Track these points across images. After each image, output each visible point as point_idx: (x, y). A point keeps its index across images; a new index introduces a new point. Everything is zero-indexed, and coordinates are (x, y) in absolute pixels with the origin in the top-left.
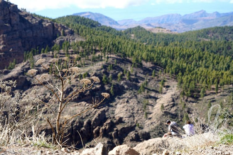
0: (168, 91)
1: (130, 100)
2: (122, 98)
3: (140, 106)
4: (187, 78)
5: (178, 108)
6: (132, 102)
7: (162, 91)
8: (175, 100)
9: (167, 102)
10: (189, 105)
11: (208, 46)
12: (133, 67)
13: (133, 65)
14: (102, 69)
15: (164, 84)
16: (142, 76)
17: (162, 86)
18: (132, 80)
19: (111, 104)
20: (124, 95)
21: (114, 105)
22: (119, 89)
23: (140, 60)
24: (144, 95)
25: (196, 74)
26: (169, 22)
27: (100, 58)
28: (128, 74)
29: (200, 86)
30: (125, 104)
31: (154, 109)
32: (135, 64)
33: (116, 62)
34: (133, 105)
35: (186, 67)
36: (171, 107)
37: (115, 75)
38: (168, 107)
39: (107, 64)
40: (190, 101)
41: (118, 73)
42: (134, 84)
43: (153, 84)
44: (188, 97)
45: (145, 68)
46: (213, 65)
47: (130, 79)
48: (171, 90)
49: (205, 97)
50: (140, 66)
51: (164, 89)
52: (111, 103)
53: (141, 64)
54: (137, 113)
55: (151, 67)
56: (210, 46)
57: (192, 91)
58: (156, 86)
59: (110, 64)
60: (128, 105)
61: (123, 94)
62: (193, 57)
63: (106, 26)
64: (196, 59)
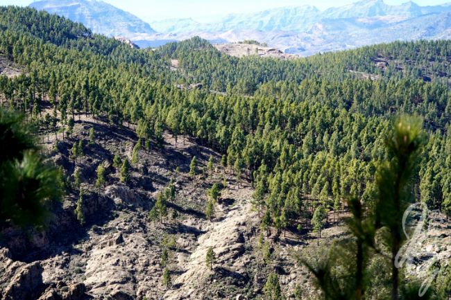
0: (230, 213)
1: (127, 237)
2: (107, 231)
3: (152, 253)
4: (281, 181)
5: (253, 258)
6: (132, 241)
7: (212, 212)
8: (246, 238)
9: (223, 243)
10: (282, 251)
11: (362, 93)
12: (137, 149)
13: (138, 144)
14: (54, 153)
15: (220, 194)
16: (163, 172)
17: (214, 200)
18: (135, 183)
19: (78, 246)
20: (111, 224)
21: (84, 250)
22: (99, 206)
23: (157, 130)
24: (165, 225)
25: (307, 167)
26: (287, 29)
27: (52, 123)
28: (123, 168)
29: (313, 200)
30: (114, 246)
31: (191, 261)
32: (143, 140)
33: (94, 134)
34: (135, 250)
35: (281, 151)
36: (235, 257)
37: (89, 169)
38: (227, 256)
39: (70, 140)
40: (287, 241)
41: (98, 164)
42: (141, 195)
43: (190, 194)
44: (281, 229)
45: (171, 150)
46: (360, 144)
47: (129, 182)
48: (236, 211)
49: (325, 231)
50: (158, 145)
51: (220, 207)
52: (77, 243)
53: (162, 141)
54: (145, 271)
55: (188, 150)
56: (366, 92)
57: (291, 215)
58: (199, 201)
59: (78, 141)
60: (120, 249)
61: (109, 220)
62: (307, 123)
63: (103, 37)
64: (313, 127)
